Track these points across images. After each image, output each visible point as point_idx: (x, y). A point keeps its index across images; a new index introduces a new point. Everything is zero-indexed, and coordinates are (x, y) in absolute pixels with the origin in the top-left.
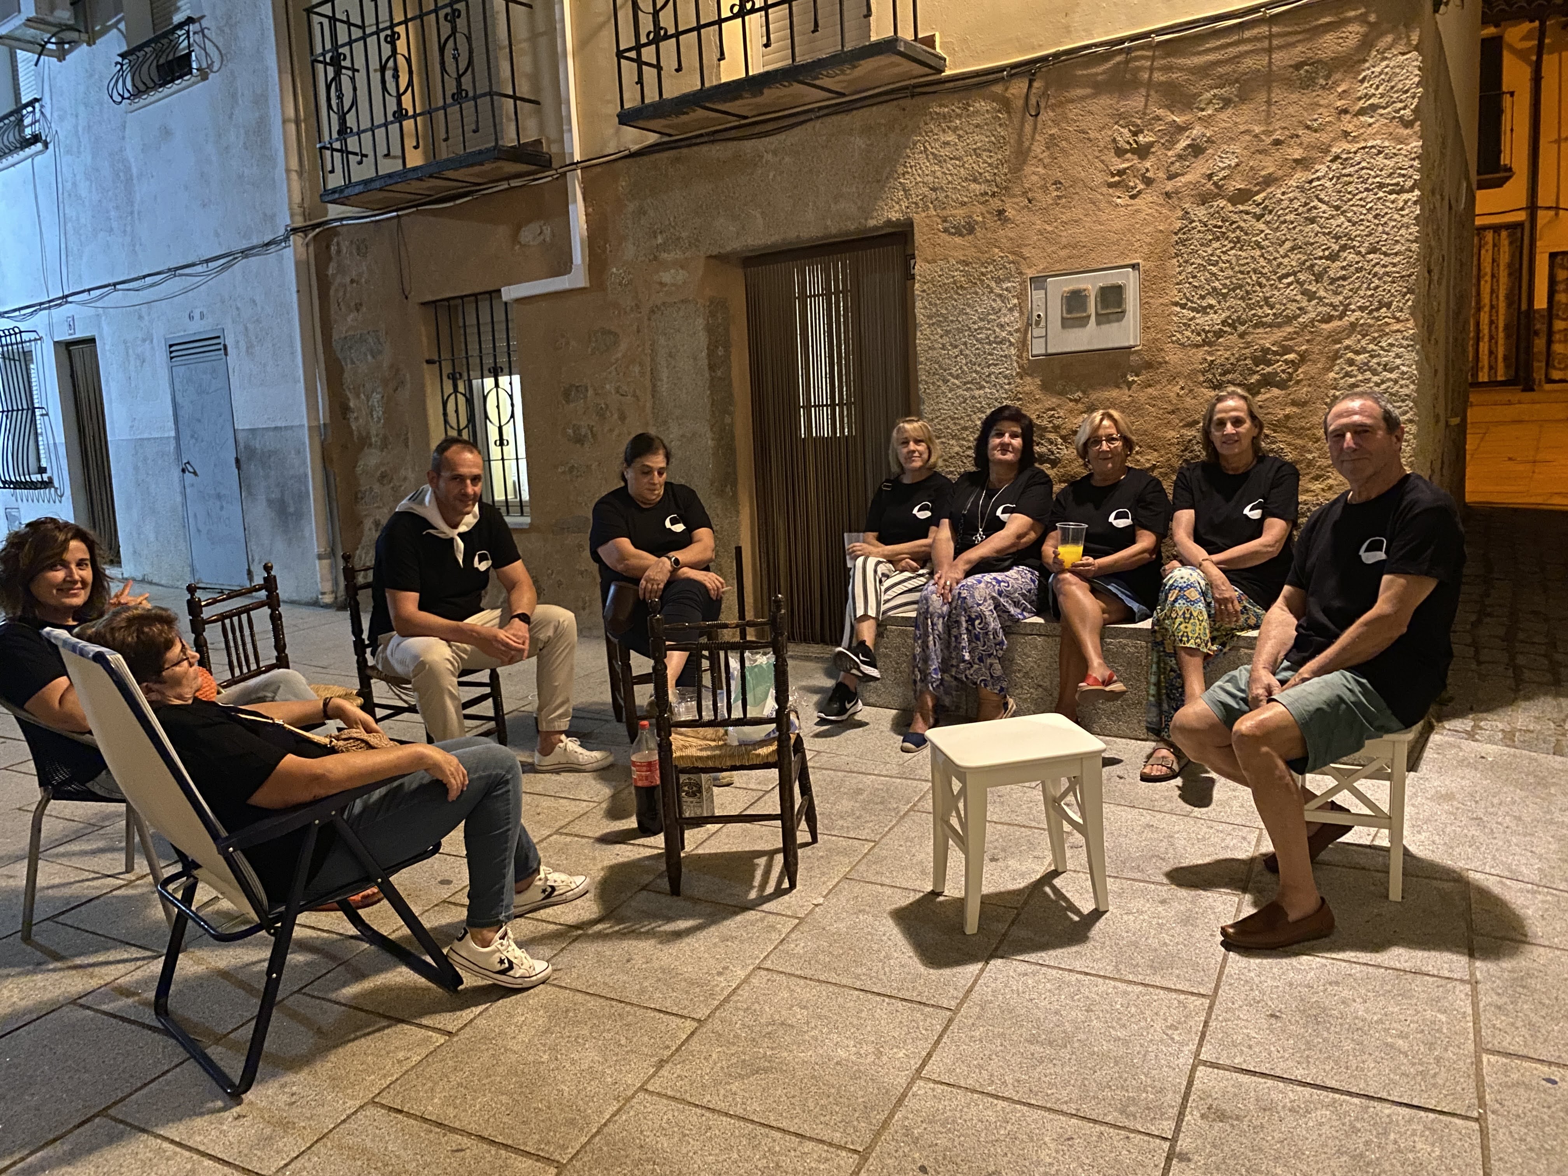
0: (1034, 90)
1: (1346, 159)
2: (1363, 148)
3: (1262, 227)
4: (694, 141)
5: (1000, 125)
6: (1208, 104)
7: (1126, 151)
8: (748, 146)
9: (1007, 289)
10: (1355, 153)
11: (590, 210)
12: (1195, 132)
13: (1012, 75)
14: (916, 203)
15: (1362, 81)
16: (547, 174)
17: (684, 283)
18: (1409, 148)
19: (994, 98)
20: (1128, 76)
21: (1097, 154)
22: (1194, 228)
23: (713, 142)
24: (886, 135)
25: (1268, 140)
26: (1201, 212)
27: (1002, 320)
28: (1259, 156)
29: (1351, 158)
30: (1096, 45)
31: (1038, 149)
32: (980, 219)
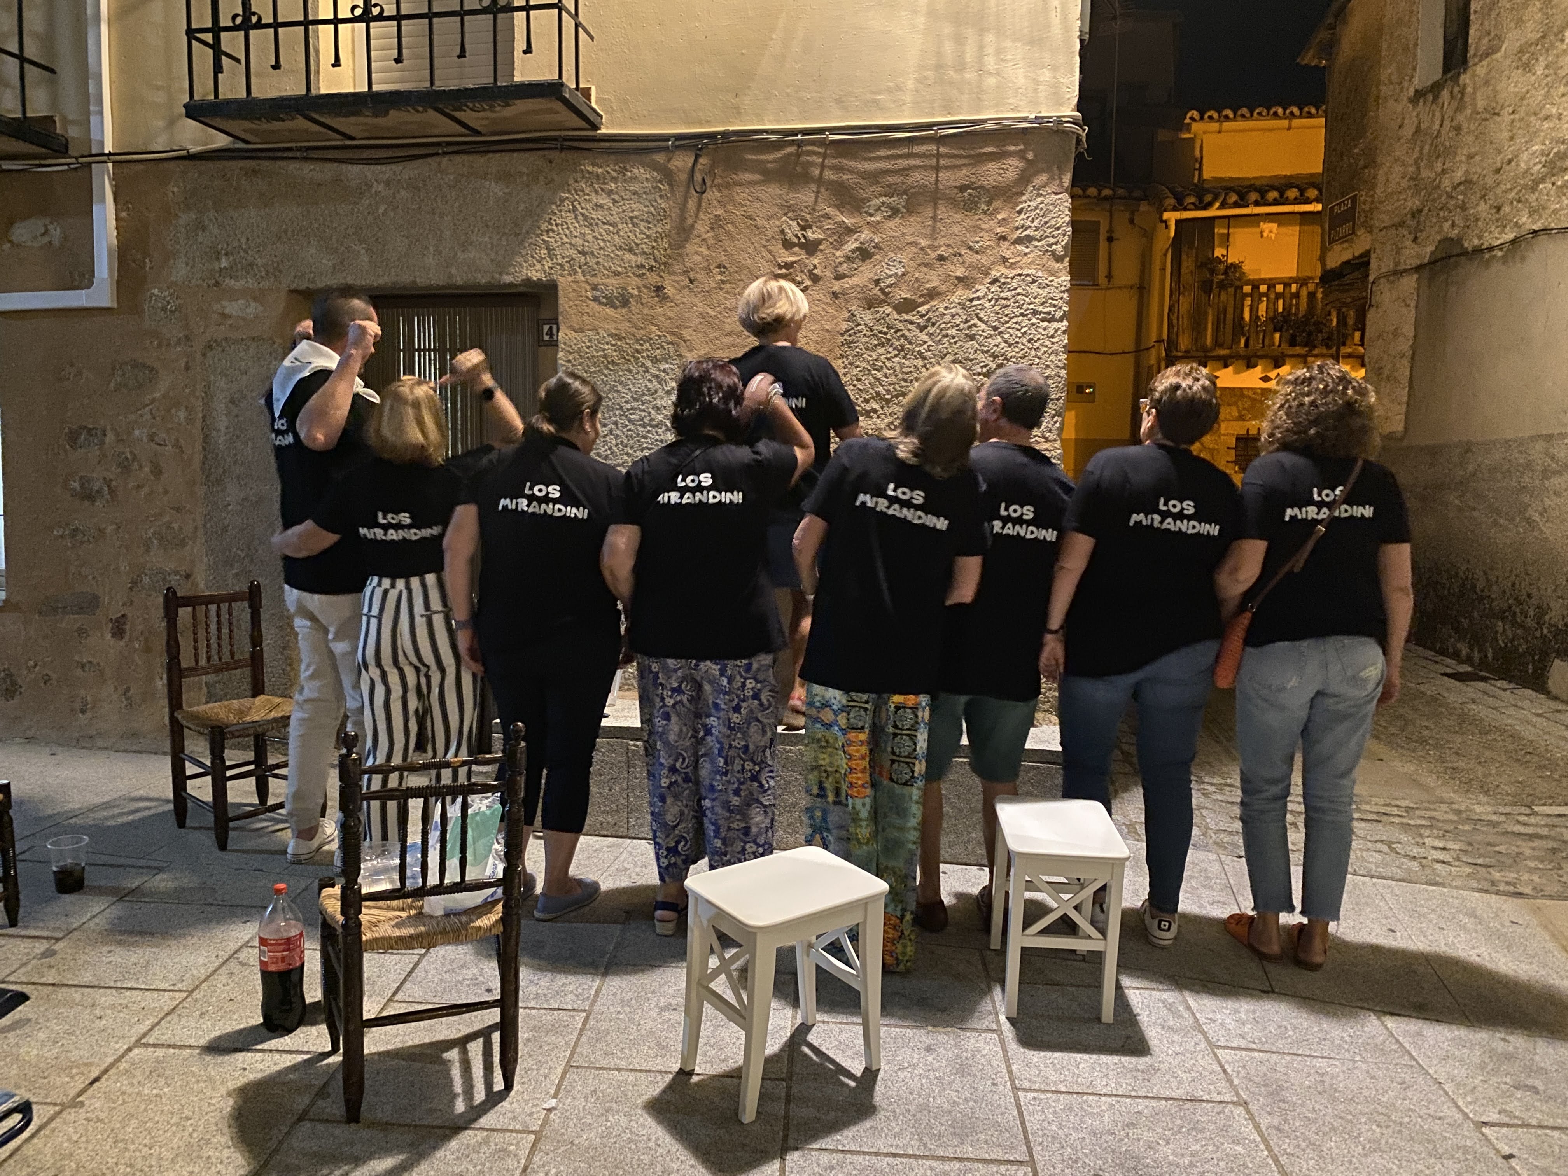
0: (699, 166)
1: (1004, 283)
2: (1020, 275)
3: (926, 338)
4: (279, 154)
5: (661, 196)
6: (877, 210)
7: (794, 245)
8: (354, 171)
9: (664, 371)
10: (1012, 278)
11: (124, 214)
12: (863, 236)
13: (677, 147)
14: (561, 265)
15: (1020, 212)
16: (63, 161)
17: (256, 317)
18: (1060, 280)
19: (655, 166)
20: (799, 169)
21: (764, 242)
22: (860, 332)
23: (306, 159)
24: (527, 186)
25: (934, 255)
26: (866, 316)
27: (659, 403)
28: (924, 269)
29: (1009, 283)
30: (767, 132)
31: (701, 227)
32: (636, 292)
